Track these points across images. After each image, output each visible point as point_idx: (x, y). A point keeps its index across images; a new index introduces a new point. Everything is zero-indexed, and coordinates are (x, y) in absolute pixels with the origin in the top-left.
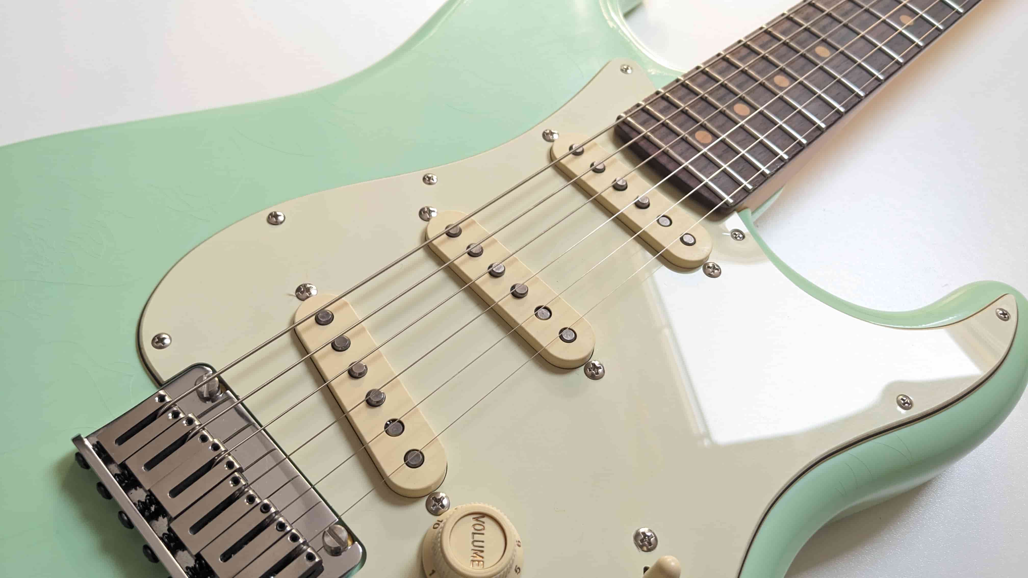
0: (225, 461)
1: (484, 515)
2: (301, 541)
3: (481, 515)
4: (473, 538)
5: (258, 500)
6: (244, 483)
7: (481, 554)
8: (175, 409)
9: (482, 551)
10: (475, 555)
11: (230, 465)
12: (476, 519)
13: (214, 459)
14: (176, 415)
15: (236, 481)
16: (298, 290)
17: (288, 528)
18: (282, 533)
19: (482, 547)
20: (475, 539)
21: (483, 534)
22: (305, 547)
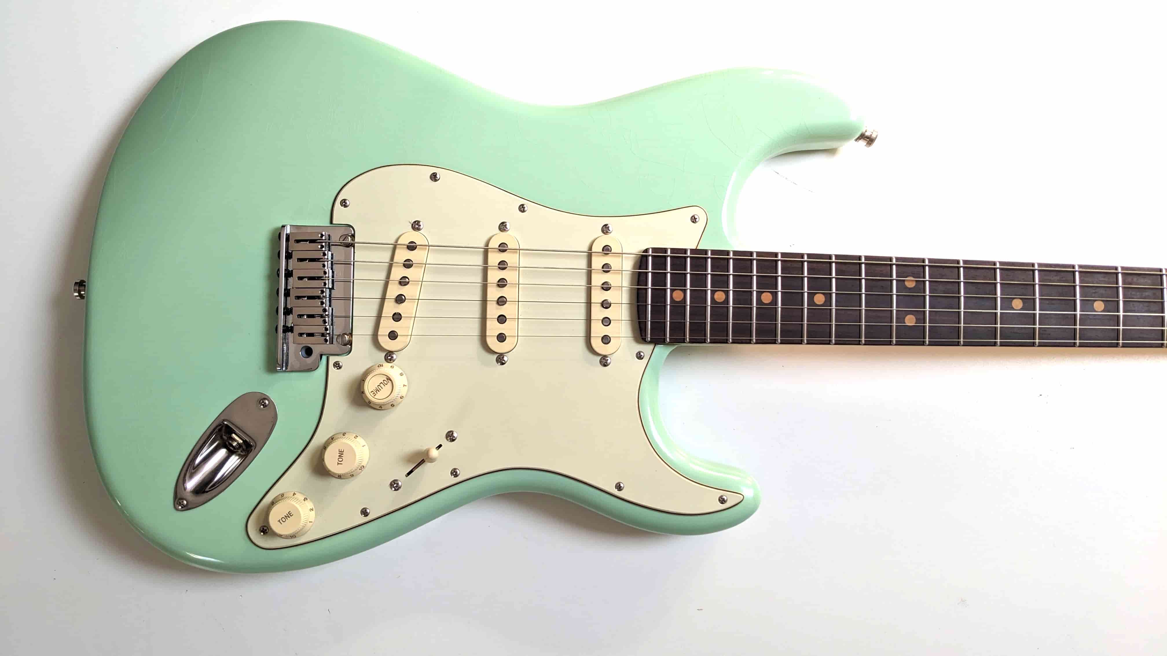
0: (324, 281)
1: (391, 380)
2: (328, 332)
3: (389, 379)
4: (380, 384)
5: (324, 305)
6: (324, 295)
7: (377, 391)
8: (324, 244)
9: (379, 391)
10: (375, 390)
11: (325, 284)
12: (387, 379)
13: (322, 277)
14: (322, 247)
15: (322, 292)
16: (415, 222)
17: (327, 324)
18: (323, 324)
19: (380, 390)
20: (381, 385)
21: (385, 386)
22: (328, 335)
